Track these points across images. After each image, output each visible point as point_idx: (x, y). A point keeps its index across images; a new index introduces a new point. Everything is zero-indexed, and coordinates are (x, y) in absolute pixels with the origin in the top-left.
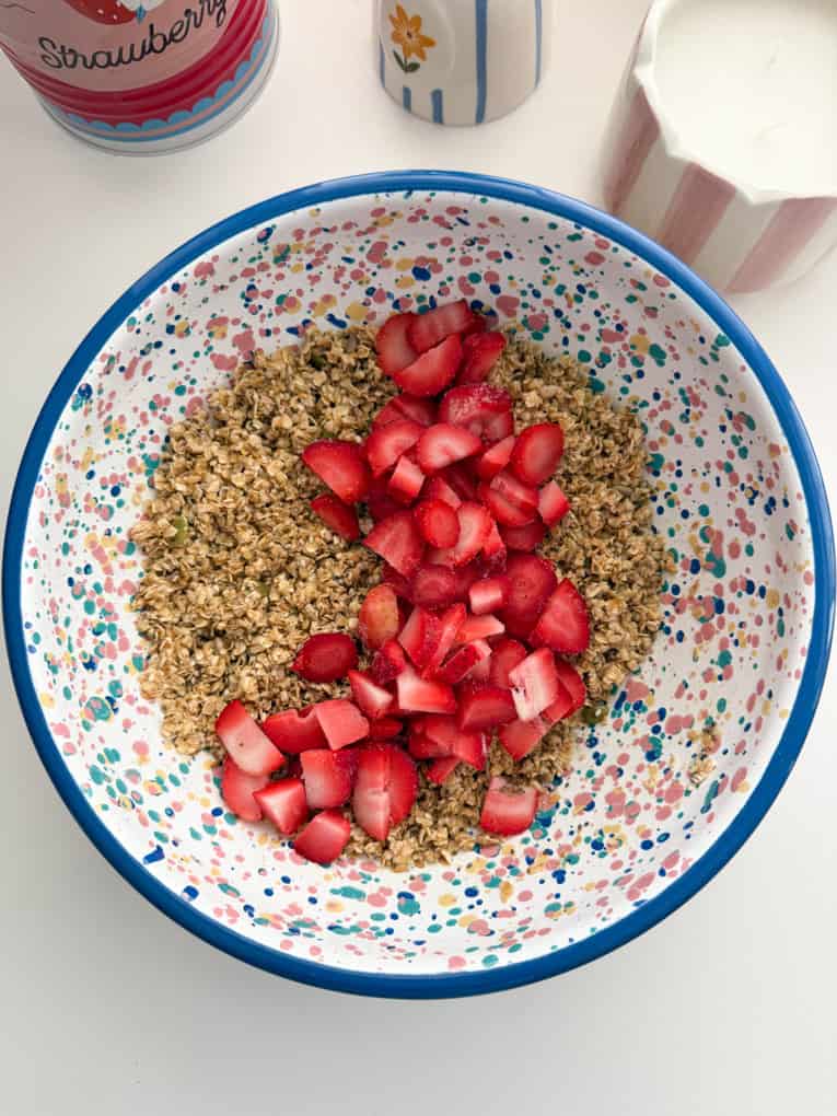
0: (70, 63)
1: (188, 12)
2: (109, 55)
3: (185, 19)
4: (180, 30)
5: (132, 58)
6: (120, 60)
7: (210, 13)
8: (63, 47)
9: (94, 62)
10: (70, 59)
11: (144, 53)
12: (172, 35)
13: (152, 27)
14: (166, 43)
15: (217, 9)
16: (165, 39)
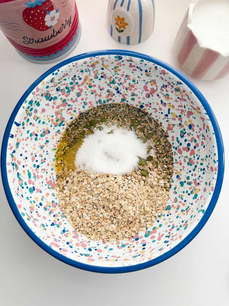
0: (31, 42)
1: (63, 24)
2: (42, 39)
3: (62, 27)
4: (61, 29)
5: (48, 39)
6: (45, 40)
7: (67, 24)
8: (30, 39)
9: (38, 41)
10: (31, 41)
11: (51, 37)
12: (58, 31)
13: (54, 30)
14: (57, 34)
15: (69, 23)
16: (57, 32)
